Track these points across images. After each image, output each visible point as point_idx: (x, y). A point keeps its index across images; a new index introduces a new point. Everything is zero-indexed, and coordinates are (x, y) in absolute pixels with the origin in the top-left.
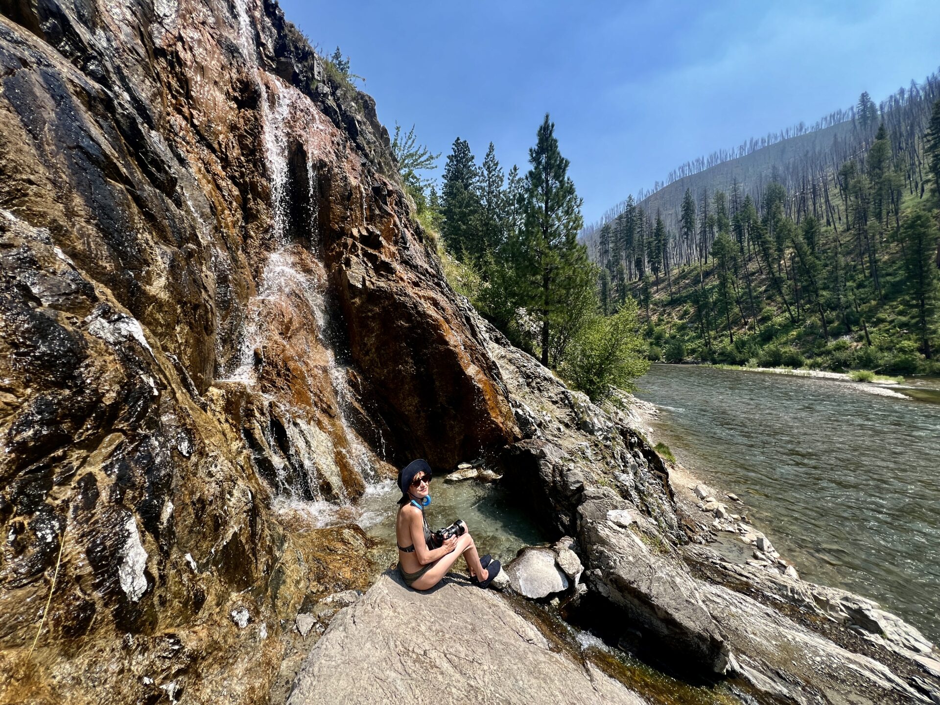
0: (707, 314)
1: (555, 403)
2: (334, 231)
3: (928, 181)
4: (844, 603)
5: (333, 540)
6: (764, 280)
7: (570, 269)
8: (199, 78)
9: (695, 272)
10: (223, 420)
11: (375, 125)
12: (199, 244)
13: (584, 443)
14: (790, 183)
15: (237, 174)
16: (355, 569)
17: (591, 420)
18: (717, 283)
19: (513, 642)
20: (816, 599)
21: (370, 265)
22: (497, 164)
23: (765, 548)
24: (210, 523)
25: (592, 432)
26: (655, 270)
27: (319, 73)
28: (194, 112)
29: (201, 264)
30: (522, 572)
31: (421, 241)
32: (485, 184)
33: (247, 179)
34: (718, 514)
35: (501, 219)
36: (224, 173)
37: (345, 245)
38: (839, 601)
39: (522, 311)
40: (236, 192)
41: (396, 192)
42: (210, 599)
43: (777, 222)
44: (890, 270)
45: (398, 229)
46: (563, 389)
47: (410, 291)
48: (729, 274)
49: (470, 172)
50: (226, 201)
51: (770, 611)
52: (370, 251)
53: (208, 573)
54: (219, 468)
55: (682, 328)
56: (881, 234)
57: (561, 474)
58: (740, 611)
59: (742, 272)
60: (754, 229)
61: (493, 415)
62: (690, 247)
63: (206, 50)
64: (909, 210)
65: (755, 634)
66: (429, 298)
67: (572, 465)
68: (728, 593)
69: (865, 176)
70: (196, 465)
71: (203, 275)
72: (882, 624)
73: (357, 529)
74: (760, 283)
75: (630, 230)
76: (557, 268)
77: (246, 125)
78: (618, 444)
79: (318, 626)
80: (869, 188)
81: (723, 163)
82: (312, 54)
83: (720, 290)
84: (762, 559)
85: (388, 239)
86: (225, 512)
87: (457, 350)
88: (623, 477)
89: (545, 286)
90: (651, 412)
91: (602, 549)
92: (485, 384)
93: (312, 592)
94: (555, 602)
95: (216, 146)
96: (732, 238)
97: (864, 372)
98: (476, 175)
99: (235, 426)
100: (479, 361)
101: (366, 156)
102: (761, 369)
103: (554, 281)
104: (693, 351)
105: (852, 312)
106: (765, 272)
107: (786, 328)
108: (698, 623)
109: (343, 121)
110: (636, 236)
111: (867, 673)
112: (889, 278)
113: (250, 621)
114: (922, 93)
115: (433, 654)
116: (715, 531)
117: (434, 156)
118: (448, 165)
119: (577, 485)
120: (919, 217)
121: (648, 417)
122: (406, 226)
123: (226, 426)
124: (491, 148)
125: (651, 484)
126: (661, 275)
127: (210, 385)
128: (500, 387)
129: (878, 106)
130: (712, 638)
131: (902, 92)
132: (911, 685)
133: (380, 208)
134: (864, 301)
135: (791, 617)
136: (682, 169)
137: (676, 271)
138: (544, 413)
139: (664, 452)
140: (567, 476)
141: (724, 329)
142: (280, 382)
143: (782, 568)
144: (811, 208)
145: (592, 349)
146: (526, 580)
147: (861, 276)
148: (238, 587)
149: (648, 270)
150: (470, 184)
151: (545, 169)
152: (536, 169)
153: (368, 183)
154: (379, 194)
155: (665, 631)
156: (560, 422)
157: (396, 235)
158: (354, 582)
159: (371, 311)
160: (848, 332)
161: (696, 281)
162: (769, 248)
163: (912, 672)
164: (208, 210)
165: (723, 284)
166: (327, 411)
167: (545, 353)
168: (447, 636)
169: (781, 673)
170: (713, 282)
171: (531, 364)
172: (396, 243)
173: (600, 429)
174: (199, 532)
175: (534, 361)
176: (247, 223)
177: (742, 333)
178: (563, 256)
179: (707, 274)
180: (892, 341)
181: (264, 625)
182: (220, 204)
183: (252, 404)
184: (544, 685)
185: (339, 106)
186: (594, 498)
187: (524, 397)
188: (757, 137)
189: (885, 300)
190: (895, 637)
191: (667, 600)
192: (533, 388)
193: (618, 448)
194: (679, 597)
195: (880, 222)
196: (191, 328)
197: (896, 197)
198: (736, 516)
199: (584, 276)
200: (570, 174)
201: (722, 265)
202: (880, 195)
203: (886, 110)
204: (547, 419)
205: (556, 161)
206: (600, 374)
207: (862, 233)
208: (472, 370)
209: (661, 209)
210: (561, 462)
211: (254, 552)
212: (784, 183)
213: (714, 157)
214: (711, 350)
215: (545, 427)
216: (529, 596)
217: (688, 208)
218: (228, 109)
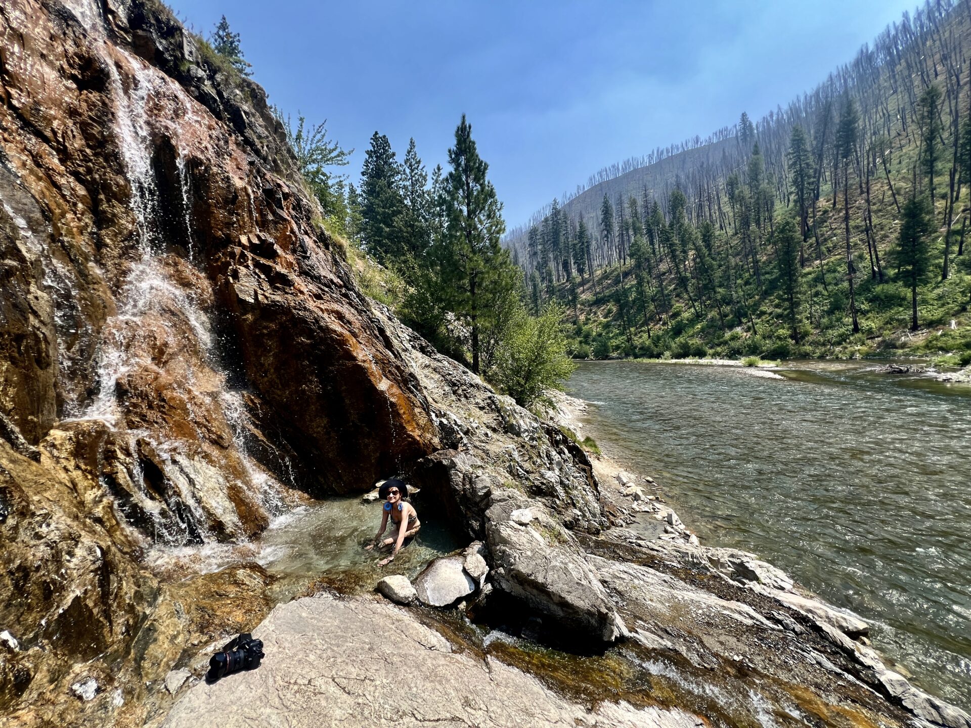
0: (628, 311)
1: (482, 408)
2: (219, 238)
3: (791, 193)
4: (731, 559)
5: (224, 583)
6: (673, 279)
7: (494, 274)
8: (16, 49)
9: (616, 273)
10: (71, 468)
11: (267, 118)
12: (22, 259)
13: (511, 446)
14: (691, 191)
15: (81, 170)
16: (249, 611)
17: (517, 422)
18: (634, 282)
19: (413, 652)
20: (710, 560)
21: (263, 276)
22: (419, 162)
23: (674, 522)
24: (37, 592)
25: (518, 434)
26: (581, 271)
27: (191, 52)
28: (13, 91)
29: (29, 284)
30: (429, 584)
31: (327, 248)
32: (408, 183)
33: (97, 176)
34: (636, 497)
35: (426, 220)
36: (63, 168)
37: (232, 255)
38: (727, 559)
39: (450, 316)
40: (81, 191)
41: (294, 195)
42: (41, 677)
43: (680, 226)
44: (768, 269)
45: (296, 236)
46: (490, 394)
47: (311, 304)
48: (645, 274)
49: (392, 169)
50: (68, 202)
51: (667, 577)
52: (262, 261)
53: (37, 648)
54: (52, 527)
55: (607, 326)
56: (760, 238)
57: (471, 482)
58: (642, 582)
59: (655, 271)
60: (663, 232)
61: (409, 428)
62: (610, 248)
63: (25, 13)
64: (779, 217)
65: (651, 600)
66: (333, 312)
67: (479, 472)
68: (634, 568)
69: (747, 187)
70: (15, 528)
71: (30, 297)
72: (758, 572)
73: (255, 567)
74: (670, 282)
75: (556, 233)
76: (482, 273)
77: (91, 110)
78: (544, 443)
79: (191, 679)
80: (751, 198)
81: (635, 170)
82: (180, 29)
83: (637, 289)
84: (672, 533)
85: (284, 247)
86: (62, 576)
87: (366, 365)
88: (549, 474)
89: (472, 291)
90: (581, 408)
91: (504, 548)
92: (399, 398)
93: (193, 645)
94: (462, 606)
95: (48, 133)
96: (645, 240)
97: (753, 358)
98: (398, 173)
99: (90, 472)
100: (392, 374)
101: (257, 152)
102: (674, 361)
103: (480, 285)
104: (617, 347)
105: (742, 306)
106: (674, 272)
107: (692, 322)
108: (587, 601)
109: (225, 110)
110: (562, 239)
111: (736, 616)
112: (767, 276)
113: (98, 690)
114: (785, 117)
115: (319, 682)
116: (633, 513)
117: (345, 152)
118: (367, 161)
119: (485, 491)
120: (787, 223)
121: (577, 413)
122: (306, 233)
123: (77, 474)
124: (412, 144)
125: (575, 478)
126: (586, 276)
127: (52, 427)
128: (418, 400)
129: (754, 126)
130: (599, 611)
131: (771, 115)
132: (768, 619)
133: (274, 213)
134: (751, 296)
135: (684, 580)
136: (600, 174)
137: (599, 272)
138: (472, 420)
139: (591, 446)
140: (475, 483)
141: (642, 325)
142: (151, 415)
143: (686, 537)
144: (708, 214)
145: (519, 352)
146: (434, 590)
147: (747, 274)
148: (83, 657)
149: (574, 272)
150: (393, 182)
151: (465, 171)
152: (456, 170)
153: (258, 185)
154: (271, 197)
155: (561, 614)
156: (487, 427)
157: (294, 244)
158: (247, 624)
159: (266, 328)
160: (740, 324)
161: (617, 282)
162: (675, 250)
163: (771, 608)
164: (37, 215)
165: (640, 284)
166: (218, 443)
167: (475, 358)
168: (339, 660)
169: (668, 629)
170: (632, 282)
171: (457, 371)
172: (294, 252)
173: (526, 431)
174: (21, 605)
175: (462, 367)
176: (100, 229)
177: (657, 329)
178: (487, 260)
179: (626, 274)
180: (771, 330)
181: (119, 691)
182: (58, 205)
183: (113, 444)
184: (438, 687)
185: (220, 94)
186: (500, 501)
187: (450, 405)
188: (663, 147)
189: (765, 294)
190: (767, 581)
191: (561, 585)
192: (460, 396)
193: (545, 447)
194: (571, 581)
195: (759, 228)
196: (13, 363)
197: (769, 205)
198: (651, 497)
199: (509, 281)
200: (489, 177)
201: (638, 266)
202: (758, 204)
203: (760, 129)
204: (474, 425)
205: (475, 163)
206: (529, 376)
207: (746, 238)
208: (383, 385)
209: (583, 212)
210: (471, 470)
211: (107, 615)
212: (686, 191)
213: (627, 163)
214: (632, 345)
215: (472, 434)
216: (437, 605)
217: (607, 212)
218: (63, 89)
